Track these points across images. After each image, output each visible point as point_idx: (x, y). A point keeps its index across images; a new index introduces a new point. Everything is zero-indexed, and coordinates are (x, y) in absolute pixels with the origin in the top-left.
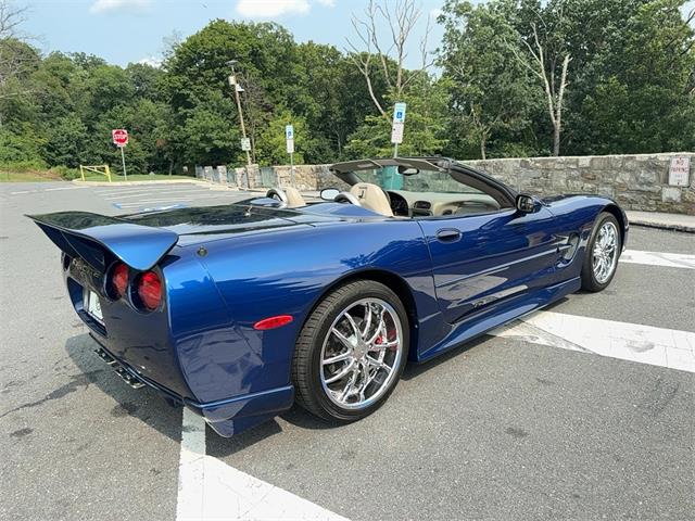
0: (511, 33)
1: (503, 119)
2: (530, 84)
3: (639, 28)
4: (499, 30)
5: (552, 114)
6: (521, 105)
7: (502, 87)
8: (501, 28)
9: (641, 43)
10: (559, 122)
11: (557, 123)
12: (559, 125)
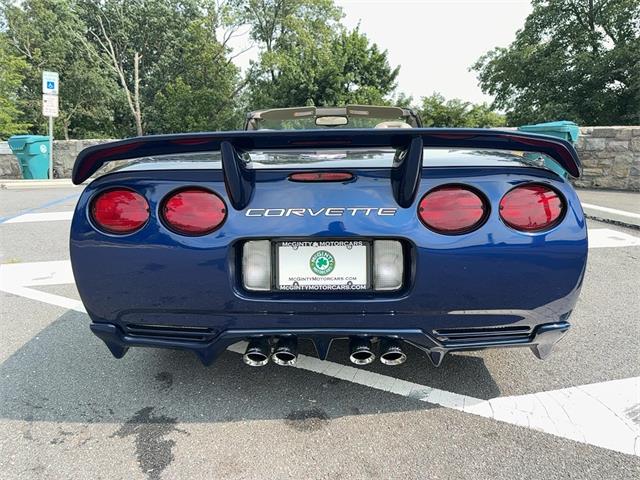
0: (76, 22)
1: (84, 106)
2: (103, 76)
3: (192, 40)
4: (62, 17)
5: (131, 106)
6: (100, 95)
7: (79, 75)
8: (64, 15)
9: (194, 52)
10: (139, 113)
11: (137, 114)
12: (139, 117)
